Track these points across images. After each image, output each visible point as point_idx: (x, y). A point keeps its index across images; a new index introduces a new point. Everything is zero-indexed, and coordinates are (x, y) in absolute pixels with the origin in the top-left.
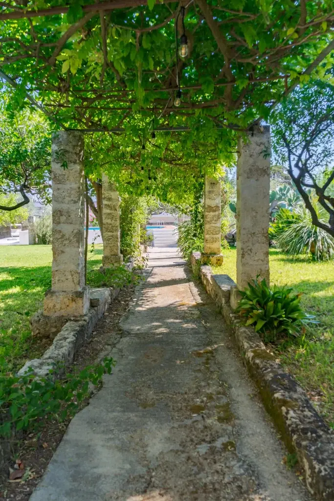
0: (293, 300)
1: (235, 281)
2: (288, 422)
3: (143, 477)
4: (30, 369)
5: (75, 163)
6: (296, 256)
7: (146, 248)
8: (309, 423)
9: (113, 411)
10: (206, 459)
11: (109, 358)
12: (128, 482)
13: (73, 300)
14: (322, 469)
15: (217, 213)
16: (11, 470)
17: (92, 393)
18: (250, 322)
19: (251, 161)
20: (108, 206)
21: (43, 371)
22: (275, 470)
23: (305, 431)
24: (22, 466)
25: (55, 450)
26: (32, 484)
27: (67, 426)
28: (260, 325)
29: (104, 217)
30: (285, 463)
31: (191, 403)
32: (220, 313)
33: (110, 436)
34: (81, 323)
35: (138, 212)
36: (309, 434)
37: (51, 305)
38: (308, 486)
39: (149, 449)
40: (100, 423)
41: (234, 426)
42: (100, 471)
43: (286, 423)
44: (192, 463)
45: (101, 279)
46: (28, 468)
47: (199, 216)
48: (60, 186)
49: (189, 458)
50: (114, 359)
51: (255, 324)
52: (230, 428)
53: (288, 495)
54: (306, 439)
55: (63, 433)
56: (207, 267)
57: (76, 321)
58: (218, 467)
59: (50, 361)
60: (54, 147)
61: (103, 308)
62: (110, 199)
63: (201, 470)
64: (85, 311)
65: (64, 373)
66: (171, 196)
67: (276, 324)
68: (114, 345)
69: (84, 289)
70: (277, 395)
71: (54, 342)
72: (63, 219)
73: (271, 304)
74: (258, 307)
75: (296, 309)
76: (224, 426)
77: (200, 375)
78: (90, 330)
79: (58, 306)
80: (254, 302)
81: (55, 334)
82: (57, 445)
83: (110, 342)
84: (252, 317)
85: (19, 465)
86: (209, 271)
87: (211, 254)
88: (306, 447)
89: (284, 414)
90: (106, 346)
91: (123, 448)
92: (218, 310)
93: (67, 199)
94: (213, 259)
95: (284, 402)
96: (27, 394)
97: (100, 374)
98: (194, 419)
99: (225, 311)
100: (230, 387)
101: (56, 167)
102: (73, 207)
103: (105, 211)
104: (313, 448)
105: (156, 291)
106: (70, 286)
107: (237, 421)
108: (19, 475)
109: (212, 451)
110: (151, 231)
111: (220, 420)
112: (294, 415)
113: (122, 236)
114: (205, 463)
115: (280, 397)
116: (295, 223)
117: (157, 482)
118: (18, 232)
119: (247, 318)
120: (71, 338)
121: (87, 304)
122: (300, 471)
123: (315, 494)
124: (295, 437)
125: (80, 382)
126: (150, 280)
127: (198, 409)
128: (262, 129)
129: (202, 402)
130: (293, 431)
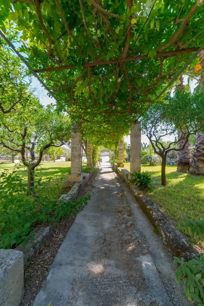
0: (149, 176)
1: (129, 171)
2: (153, 217)
3: (103, 237)
4: (62, 198)
5: (79, 132)
6: (145, 165)
7: (100, 163)
8: (161, 217)
9: (91, 212)
10: (125, 230)
11: (89, 195)
12: (97, 239)
13: (77, 176)
14: (170, 235)
15: (122, 151)
16: (54, 235)
17: (84, 206)
18: (135, 183)
19: (135, 132)
20: (88, 148)
21: (68, 198)
22: (150, 234)
23: (160, 220)
24: (58, 233)
25: (71, 226)
26: (62, 240)
27: (75, 217)
28: (139, 184)
29: (87, 151)
30: (153, 231)
31: (118, 210)
32: (124, 181)
33: (90, 221)
34: (80, 183)
35: (98, 151)
36: (162, 221)
37: (70, 178)
38: (164, 242)
39: (104, 226)
40: (87, 216)
41: (133, 218)
42: (86, 235)
43: (152, 217)
44: (120, 232)
45: (86, 171)
46: (61, 234)
47: (117, 152)
48: (73, 139)
49: (119, 230)
50: (91, 195)
51: (137, 184)
52: (132, 218)
53: (157, 245)
54: (161, 223)
55: (74, 220)
56: (119, 168)
57: (78, 183)
58: (129, 233)
59: (70, 195)
60: (72, 127)
61: (87, 179)
62: (89, 146)
63: (124, 234)
64: (81, 180)
65: (74, 199)
66: (108, 146)
67: (144, 184)
68: (91, 191)
69: (81, 173)
70: (148, 207)
71: (71, 189)
72: (74, 150)
73: (142, 177)
74: (138, 178)
75: (149, 179)
76: (130, 218)
77: (120, 200)
78: (83, 186)
79: (73, 178)
80: (137, 177)
81: (72, 187)
82: (72, 225)
83: (89, 190)
84: (136, 182)
85: (58, 232)
86: (120, 169)
87: (120, 163)
88: (162, 226)
89: (151, 214)
90: (88, 191)
91: (95, 226)
92: (123, 180)
93: (76, 144)
94: (121, 165)
95: (151, 210)
96: (61, 206)
97: (86, 200)
98: (119, 215)
99: (126, 180)
100: (130, 205)
101: (73, 133)
102: (77, 146)
103: (88, 150)
104: (165, 227)
105: (103, 175)
106: (77, 172)
107: (134, 216)
108: (57, 237)
109: (127, 227)
110: (101, 157)
111: (128, 215)
112: (155, 214)
113: (93, 158)
114: (125, 231)
115: (149, 208)
116: (145, 154)
117: (108, 239)
118: (62, 158)
119: (134, 182)
120: (77, 188)
121: (82, 178)
122: (160, 235)
123: (167, 245)
124: (156, 222)
125: (80, 203)
126: (101, 171)
127: (120, 212)
128: (139, 122)
129: (121, 209)
130: (155, 220)
